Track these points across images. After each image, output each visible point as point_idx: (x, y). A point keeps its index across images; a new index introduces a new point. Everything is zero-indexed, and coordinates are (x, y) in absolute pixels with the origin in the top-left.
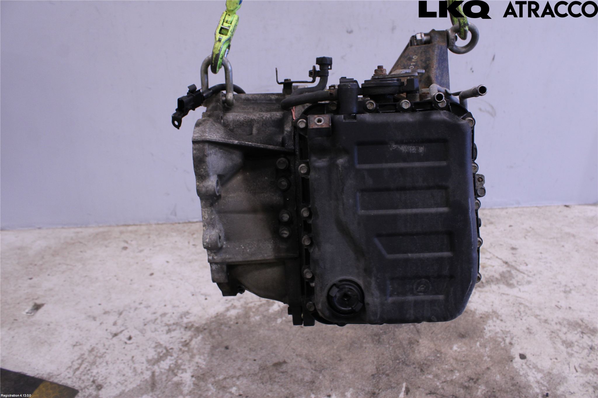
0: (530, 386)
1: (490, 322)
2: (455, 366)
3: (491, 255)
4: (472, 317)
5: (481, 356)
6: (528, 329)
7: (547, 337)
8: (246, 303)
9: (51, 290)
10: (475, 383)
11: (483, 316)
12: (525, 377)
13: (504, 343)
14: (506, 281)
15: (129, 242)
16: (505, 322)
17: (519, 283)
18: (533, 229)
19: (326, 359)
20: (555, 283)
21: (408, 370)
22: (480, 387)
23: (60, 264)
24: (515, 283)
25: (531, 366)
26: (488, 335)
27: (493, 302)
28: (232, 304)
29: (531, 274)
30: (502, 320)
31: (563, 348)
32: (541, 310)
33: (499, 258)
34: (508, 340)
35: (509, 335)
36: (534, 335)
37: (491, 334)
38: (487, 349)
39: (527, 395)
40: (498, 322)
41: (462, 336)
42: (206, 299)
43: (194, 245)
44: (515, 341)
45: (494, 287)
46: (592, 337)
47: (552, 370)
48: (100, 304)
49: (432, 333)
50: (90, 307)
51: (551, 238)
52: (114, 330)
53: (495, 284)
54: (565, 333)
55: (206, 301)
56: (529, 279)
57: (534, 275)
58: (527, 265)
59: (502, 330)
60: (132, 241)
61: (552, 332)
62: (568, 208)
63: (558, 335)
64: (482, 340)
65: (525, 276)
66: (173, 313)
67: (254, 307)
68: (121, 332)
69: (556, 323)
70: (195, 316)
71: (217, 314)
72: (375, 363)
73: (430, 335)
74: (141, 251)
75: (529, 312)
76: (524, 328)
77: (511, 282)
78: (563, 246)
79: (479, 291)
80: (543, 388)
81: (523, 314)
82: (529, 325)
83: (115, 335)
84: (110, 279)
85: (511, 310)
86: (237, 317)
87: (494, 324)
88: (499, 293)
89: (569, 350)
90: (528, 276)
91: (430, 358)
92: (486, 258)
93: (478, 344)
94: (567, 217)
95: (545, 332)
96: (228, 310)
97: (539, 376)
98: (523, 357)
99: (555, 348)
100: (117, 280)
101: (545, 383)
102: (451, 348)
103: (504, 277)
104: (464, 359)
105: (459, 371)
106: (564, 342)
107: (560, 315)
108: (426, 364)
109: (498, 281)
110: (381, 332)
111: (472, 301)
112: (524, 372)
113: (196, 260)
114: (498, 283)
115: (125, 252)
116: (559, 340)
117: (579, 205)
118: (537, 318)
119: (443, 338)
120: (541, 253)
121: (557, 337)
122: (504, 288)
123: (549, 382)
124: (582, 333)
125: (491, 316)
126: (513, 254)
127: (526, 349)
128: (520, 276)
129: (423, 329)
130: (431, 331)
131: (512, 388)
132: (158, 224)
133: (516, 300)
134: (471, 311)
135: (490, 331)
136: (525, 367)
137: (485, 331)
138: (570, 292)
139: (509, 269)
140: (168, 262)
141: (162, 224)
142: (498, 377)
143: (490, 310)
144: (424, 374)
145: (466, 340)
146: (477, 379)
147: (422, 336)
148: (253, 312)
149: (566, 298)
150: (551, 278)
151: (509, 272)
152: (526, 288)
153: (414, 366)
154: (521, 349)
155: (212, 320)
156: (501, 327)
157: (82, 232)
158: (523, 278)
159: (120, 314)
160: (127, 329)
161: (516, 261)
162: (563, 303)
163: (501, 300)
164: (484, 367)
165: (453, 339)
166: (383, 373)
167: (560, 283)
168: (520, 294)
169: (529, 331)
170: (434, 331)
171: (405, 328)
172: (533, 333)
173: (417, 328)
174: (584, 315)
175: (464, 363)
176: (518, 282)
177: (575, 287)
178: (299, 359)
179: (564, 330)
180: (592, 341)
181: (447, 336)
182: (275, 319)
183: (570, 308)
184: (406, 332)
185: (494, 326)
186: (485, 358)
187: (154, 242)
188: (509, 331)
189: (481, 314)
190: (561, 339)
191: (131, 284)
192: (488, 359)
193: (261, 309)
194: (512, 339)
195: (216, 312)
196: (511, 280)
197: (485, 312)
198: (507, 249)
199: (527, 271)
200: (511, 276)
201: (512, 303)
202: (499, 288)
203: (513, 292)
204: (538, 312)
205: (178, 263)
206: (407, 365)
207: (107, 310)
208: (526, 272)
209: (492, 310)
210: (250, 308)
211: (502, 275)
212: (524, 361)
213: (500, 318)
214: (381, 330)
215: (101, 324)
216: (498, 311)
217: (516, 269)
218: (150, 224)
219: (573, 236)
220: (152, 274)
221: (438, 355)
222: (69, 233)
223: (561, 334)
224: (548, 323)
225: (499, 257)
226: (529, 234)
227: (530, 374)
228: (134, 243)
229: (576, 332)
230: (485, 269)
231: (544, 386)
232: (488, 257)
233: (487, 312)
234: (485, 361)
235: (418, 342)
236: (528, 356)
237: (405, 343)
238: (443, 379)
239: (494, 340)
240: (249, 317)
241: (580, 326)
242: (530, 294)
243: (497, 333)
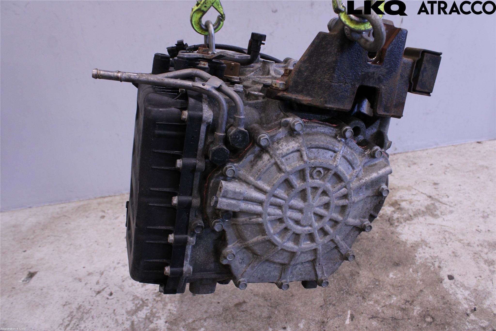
0: (459, 303)
1: (420, 250)
2: (392, 291)
3: (417, 192)
4: (404, 247)
5: (414, 281)
6: (453, 252)
7: (471, 258)
9: (42, 259)
10: (411, 304)
11: (414, 245)
12: (454, 295)
13: (434, 267)
14: (431, 213)
15: (106, 211)
16: (433, 249)
17: (443, 213)
18: (451, 165)
19: (280, 296)
20: (475, 210)
21: (352, 299)
22: (415, 308)
23: (48, 236)
24: (439, 214)
25: (458, 285)
26: (419, 261)
27: (421, 232)
29: (452, 205)
30: (430, 247)
31: (485, 267)
32: (463, 235)
33: (424, 194)
34: (437, 264)
35: (437, 260)
36: (460, 258)
37: (421, 260)
38: (419, 274)
39: (457, 311)
40: (427, 249)
41: (397, 265)
44: (443, 264)
45: (421, 219)
47: (477, 287)
48: (84, 267)
49: (370, 265)
50: (76, 271)
51: (468, 172)
52: (97, 288)
53: (422, 217)
54: (487, 254)
56: (451, 209)
57: (455, 205)
58: (448, 197)
59: (431, 256)
60: (108, 210)
61: (475, 253)
62: (480, 144)
63: (480, 256)
64: (414, 266)
65: (448, 207)
68: (103, 289)
69: (478, 245)
72: (323, 295)
73: (368, 266)
74: (116, 218)
75: (453, 238)
76: (450, 253)
77: (436, 213)
78: (479, 178)
79: (408, 224)
80: (471, 304)
81: (448, 240)
82: (454, 249)
83: (99, 292)
84: (92, 245)
85: (438, 238)
87: (424, 251)
88: (426, 224)
89: (491, 268)
90: (450, 206)
91: (370, 286)
92: (413, 195)
93: (411, 270)
94: (479, 152)
95: (469, 254)
97: (467, 293)
98: (451, 277)
99: (478, 267)
100: (98, 245)
101: (472, 299)
102: (388, 276)
103: (429, 209)
104: (399, 285)
105: (396, 296)
106: (486, 261)
107: (480, 237)
108: (367, 292)
109: (424, 213)
111: (403, 233)
112: (453, 291)
114: (424, 215)
115: (103, 220)
116: (482, 259)
117: (490, 140)
118: (460, 242)
119: (380, 268)
120: (460, 185)
121: (479, 257)
122: (430, 219)
123: (475, 297)
125: (420, 245)
126: (435, 188)
127: (454, 270)
128: (443, 207)
129: (362, 262)
130: (370, 263)
131: (443, 306)
133: (441, 228)
134: (403, 242)
135: (420, 258)
136: (453, 286)
137: (416, 258)
138: (488, 216)
139: (433, 202)
142: (431, 298)
143: (420, 240)
144: (366, 301)
145: (400, 268)
146: (413, 301)
147: (362, 268)
149: (485, 222)
150: (471, 206)
151: (433, 204)
152: (449, 217)
153: (357, 295)
154: (449, 271)
156: (430, 253)
157: (66, 207)
158: (446, 208)
159: (102, 274)
160: (108, 286)
161: (438, 195)
162: (482, 227)
163: (428, 230)
164: (417, 290)
165: (389, 268)
166: (330, 304)
167: (479, 210)
168: (444, 223)
169: (455, 254)
170: (371, 263)
172: (458, 256)
173: (357, 261)
175: (400, 288)
176: (441, 212)
177: (492, 212)
178: (257, 298)
179: (486, 250)
181: (383, 265)
183: (489, 230)
184: (347, 266)
185: (424, 253)
186: (418, 282)
188: (438, 256)
189: (412, 243)
190: (483, 259)
191: (109, 247)
192: (421, 283)
194: (440, 263)
196: (435, 211)
197: (415, 241)
198: (429, 185)
199: (449, 202)
200: (435, 208)
201: (437, 231)
202: (425, 219)
203: (439, 221)
204: (461, 237)
206: (350, 294)
207: (90, 271)
208: (448, 204)
209: (421, 239)
211: (427, 208)
212: (452, 281)
213: (428, 245)
215: (86, 284)
216: (426, 240)
217: (439, 201)
219: (487, 168)
221: (377, 283)
222: (55, 209)
223: (483, 255)
224: (471, 246)
225: (424, 192)
226: (448, 170)
227: (459, 292)
228: (110, 211)
230: (412, 204)
231: (471, 301)
232: (414, 193)
233: (417, 241)
234: (418, 284)
235: (359, 273)
236: (456, 277)
237: (347, 275)
238: (382, 304)
239: (424, 265)
242: (453, 222)
243: (426, 259)
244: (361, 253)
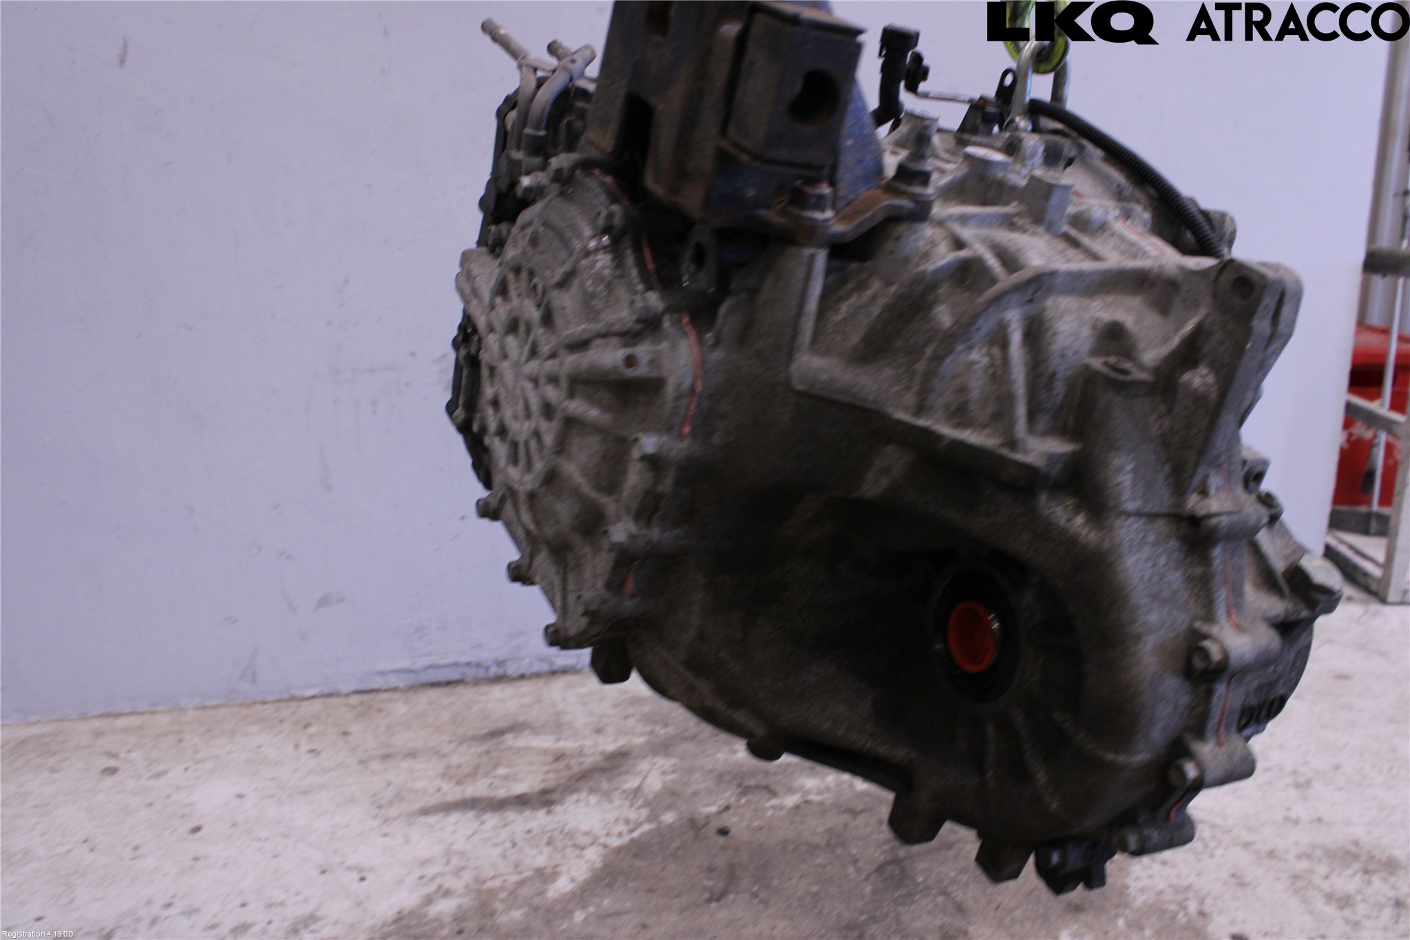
1: (1135, 871)
6: (1233, 876)
7: (1286, 890)
8: (480, 881)
13: (1186, 914)
15: (123, 755)
16: (1173, 868)
20: (1269, 770)
26: (1139, 901)
28: (440, 887)
30: (1164, 864)
31: (1330, 910)
32: (1252, 830)
34: (1192, 907)
35: (1191, 895)
36: (1254, 889)
37: (1146, 897)
38: (1148, 932)
40: (1157, 867)
41: (1076, 910)
42: (362, 879)
43: (312, 751)
44: (1211, 905)
46: (1393, 879)
49: (997, 909)
54: (1327, 877)
55: (364, 884)
59: (1170, 887)
60: (129, 751)
61: (1295, 877)
63: (1309, 884)
64: (1127, 912)
66: (270, 922)
67: (502, 888)
69: (1298, 857)
70: (336, 923)
71: (400, 912)
73: (992, 913)
74: (159, 775)
75: (1225, 839)
76: (1224, 877)
81: (1212, 845)
82: (1235, 867)
84: (70, 850)
86: (460, 916)
87: (1148, 873)
89: (1347, 912)
93: (1121, 922)
95: (1278, 879)
96: (429, 900)
99: (1312, 913)
100: (92, 850)
106: (1329, 897)
107: (1300, 837)
110: (863, 918)
113: (323, 787)
115: (110, 781)
116: (1316, 893)
118: (1248, 849)
119: (1028, 918)
121: (1309, 888)
124: (1366, 872)
127: (1244, 921)
129: (970, 905)
130: (994, 905)
132: (204, 708)
135: (1142, 890)
137: (1129, 891)
138: (1308, 784)
140: (240, 796)
141: (215, 707)
145: (1089, 917)
147: (973, 920)
148: (503, 901)
149: (1305, 798)
154: (1232, 922)
155: (385, 930)
156: (1166, 881)
162: (1300, 812)
165: (1054, 918)
167: (1280, 768)
169: (1239, 881)
170: (999, 905)
171: (924, 902)
172: (1250, 884)
173: (956, 899)
174: (1358, 831)
177: (1318, 773)
179: (1322, 869)
180: (1394, 887)
181: (1037, 911)
182: (568, 913)
183: (1320, 819)
184: (929, 912)
185: (1150, 877)
187: (196, 752)
188: (1191, 886)
190: (1319, 891)
191: (134, 858)
193: (525, 891)
194: (1202, 902)
195: (395, 910)
204: (1246, 836)
205: (272, 796)
210: (493, 892)
214: (862, 913)
218: (183, 710)
220: (197, 829)
223: (1317, 880)
224: (1280, 859)
228: (136, 756)
229: (1350, 872)
235: (966, 933)
236: (1253, 938)
237: (932, 938)
239: (1156, 908)
240: (493, 914)
241: (1356, 857)
243: (1160, 893)
244: (964, 878)
